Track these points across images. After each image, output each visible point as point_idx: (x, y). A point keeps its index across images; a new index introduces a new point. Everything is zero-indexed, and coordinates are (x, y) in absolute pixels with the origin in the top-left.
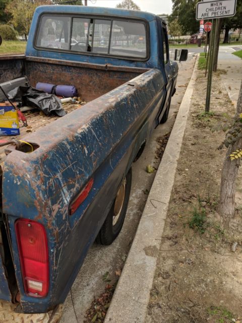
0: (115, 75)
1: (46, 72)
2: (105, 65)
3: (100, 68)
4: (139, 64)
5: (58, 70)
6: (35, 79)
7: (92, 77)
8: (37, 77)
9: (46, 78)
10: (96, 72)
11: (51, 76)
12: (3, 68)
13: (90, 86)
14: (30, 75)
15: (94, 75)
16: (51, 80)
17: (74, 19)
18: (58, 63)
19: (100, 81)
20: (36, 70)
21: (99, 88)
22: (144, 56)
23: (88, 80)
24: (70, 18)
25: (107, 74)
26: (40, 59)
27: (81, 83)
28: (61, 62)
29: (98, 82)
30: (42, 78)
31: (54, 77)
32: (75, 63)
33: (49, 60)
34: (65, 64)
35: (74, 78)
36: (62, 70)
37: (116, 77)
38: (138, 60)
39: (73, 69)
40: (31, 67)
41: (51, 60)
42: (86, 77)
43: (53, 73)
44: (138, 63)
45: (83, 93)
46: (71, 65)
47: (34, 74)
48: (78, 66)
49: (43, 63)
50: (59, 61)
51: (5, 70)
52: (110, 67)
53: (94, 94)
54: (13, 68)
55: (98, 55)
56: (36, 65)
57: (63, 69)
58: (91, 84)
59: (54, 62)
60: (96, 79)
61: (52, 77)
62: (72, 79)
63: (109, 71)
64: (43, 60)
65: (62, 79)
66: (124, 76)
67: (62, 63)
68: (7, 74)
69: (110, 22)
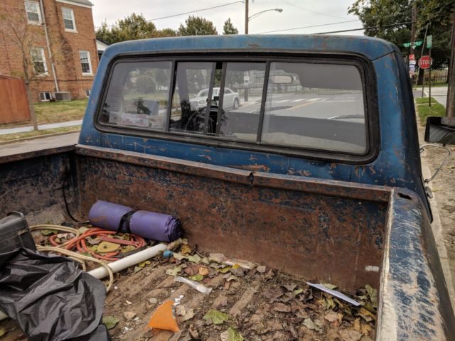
0: (276, 197)
1: (115, 179)
2: (247, 173)
3: (235, 179)
4: (345, 169)
5: (139, 175)
6: (94, 190)
7: (215, 196)
8: (100, 188)
9: (117, 189)
10: (224, 186)
11: (126, 186)
12: (7, 180)
13: (213, 215)
14: (86, 182)
15: (221, 193)
16: (127, 195)
17: (179, 64)
18: (136, 162)
19: (236, 206)
20: (96, 172)
21: (235, 222)
22: (360, 148)
23: (206, 203)
24: (171, 64)
25: (255, 193)
26: (102, 152)
27: (191, 208)
28: (144, 160)
29: (232, 209)
30: (109, 190)
31: (132, 190)
32: (174, 164)
33: (118, 155)
34: (154, 165)
35: (174, 194)
36: (149, 176)
37: (278, 201)
38: (341, 159)
39: (171, 175)
40: (87, 166)
41: (122, 155)
42: (202, 196)
43: (130, 180)
44: (343, 167)
45: (196, 230)
46: (167, 168)
47: (92, 181)
48: (180, 170)
49: (109, 161)
50: (140, 159)
51: (11, 183)
52: (261, 178)
53: (222, 235)
54: (38, 175)
55: (233, 145)
56: (97, 164)
57: (150, 174)
58: (214, 211)
59: (129, 160)
60: (226, 202)
61: (128, 189)
62: (171, 196)
63: (259, 187)
64: (108, 154)
65: (149, 196)
66: (301, 201)
67: (147, 163)
68: (18, 190)
69: (264, 65)
